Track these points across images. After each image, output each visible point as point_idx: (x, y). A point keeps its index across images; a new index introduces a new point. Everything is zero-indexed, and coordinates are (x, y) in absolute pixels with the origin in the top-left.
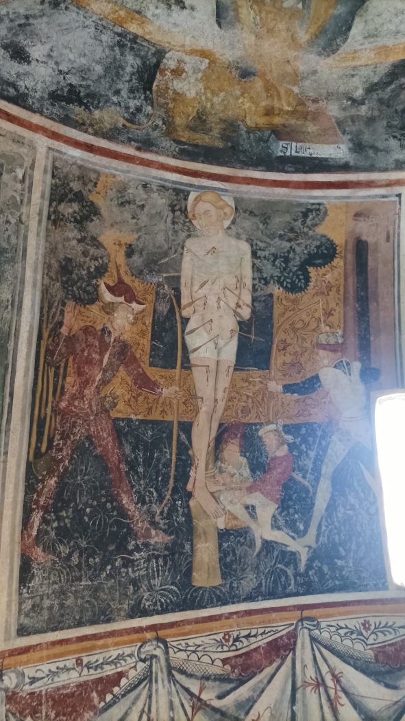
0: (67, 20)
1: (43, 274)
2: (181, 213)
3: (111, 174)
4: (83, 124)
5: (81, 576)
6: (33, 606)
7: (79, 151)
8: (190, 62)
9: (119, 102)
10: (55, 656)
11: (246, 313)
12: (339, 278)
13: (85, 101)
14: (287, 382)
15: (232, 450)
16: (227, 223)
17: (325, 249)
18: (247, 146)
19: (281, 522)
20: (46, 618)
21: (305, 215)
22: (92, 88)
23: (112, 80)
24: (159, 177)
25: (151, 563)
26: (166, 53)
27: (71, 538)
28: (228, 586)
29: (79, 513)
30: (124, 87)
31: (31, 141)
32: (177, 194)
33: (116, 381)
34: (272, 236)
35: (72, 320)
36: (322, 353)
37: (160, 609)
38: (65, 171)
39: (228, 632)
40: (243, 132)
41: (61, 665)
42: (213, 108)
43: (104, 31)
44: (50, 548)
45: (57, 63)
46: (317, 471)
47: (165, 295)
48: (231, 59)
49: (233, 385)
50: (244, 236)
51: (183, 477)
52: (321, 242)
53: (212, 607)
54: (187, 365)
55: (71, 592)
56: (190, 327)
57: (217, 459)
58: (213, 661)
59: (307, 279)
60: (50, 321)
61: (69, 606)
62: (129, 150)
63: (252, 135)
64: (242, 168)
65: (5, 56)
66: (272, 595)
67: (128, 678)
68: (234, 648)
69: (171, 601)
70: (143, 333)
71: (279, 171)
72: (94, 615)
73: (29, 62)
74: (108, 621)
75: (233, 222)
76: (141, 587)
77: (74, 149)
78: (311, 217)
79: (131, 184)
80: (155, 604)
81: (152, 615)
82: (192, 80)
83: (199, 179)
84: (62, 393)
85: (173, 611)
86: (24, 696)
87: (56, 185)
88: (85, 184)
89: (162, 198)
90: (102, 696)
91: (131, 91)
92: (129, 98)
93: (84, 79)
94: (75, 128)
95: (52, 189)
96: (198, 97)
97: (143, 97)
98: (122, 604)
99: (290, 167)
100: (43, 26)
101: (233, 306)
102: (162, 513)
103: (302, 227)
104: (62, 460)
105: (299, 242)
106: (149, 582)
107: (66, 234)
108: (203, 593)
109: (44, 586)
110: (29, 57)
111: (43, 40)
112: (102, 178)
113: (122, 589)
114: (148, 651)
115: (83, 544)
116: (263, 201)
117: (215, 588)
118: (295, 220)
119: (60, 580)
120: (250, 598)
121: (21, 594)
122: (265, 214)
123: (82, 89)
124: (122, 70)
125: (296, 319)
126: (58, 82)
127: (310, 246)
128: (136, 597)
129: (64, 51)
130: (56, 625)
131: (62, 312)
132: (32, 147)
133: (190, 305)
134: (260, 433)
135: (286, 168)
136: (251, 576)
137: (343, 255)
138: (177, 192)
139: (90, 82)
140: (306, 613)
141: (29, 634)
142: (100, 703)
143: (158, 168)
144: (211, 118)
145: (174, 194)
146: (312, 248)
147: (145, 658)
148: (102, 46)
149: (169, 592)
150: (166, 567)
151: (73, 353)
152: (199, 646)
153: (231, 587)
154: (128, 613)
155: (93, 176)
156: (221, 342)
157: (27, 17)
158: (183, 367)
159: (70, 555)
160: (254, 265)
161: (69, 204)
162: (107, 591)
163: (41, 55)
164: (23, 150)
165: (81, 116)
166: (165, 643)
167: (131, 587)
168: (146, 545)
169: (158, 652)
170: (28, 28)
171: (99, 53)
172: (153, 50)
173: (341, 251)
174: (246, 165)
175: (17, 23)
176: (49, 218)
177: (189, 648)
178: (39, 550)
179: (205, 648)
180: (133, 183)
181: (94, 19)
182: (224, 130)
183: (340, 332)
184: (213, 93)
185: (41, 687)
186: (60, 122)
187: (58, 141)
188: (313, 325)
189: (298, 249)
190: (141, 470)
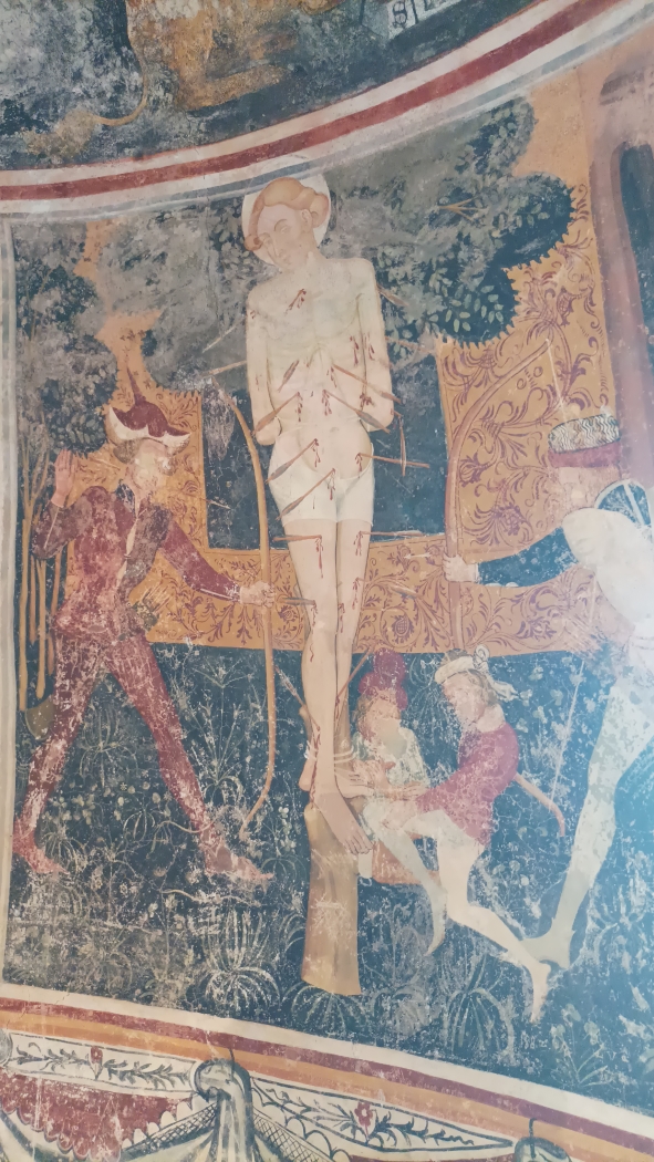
1: (18, 416)
2: (233, 245)
3: (103, 219)
4: (42, 155)
5: (106, 910)
6: (28, 940)
7: (46, 201)
9: (85, 92)
10: (60, 1031)
11: (383, 412)
12: (587, 272)
13: (35, 117)
14: (489, 557)
15: (383, 712)
16: (320, 233)
17: (543, 210)
18: (323, 53)
19: (491, 889)
20: (48, 964)
21: (482, 146)
22: (38, 91)
23: (63, 60)
24: (182, 192)
25: (229, 917)
27: (93, 843)
28: (372, 1003)
29: (106, 802)
30: (82, 62)
32: (220, 211)
33: (153, 579)
34: (414, 226)
35: (69, 481)
36: (566, 474)
37: (238, 1008)
38: (31, 243)
39: (368, 1104)
40: (309, 29)
41: (68, 1049)
42: (239, 13)
44: (57, 853)
46: (576, 773)
47: (220, 409)
49: (371, 572)
50: (357, 248)
51: (292, 760)
52: (531, 196)
53: (336, 1037)
54: (279, 539)
55: (88, 932)
56: (275, 463)
57: (354, 730)
58: (333, 1153)
59: (508, 299)
60: (34, 487)
61: (84, 956)
62: (125, 166)
63: (327, 25)
64: (327, 104)
66: (462, 1054)
67: (175, 1116)
68: (375, 1142)
69: (261, 1001)
70: (189, 487)
71: (402, 71)
72: (125, 983)
74: (147, 1000)
75: (332, 227)
76: (208, 956)
77: (38, 201)
78: (497, 144)
79: (138, 224)
80: (230, 996)
81: (223, 1016)
83: (253, 165)
84: (61, 603)
85: (262, 1020)
86: (9, 1076)
87: (23, 271)
88: (65, 253)
89: (194, 230)
90: (129, 1129)
91: (98, 61)
92: (97, 76)
93: (21, 82)
94: (32, 167)
95: (17, 278)
97: (119, 63)
98: (172, 978)
99: (423, 50)
101: (355, 402)
102: (252, 825)
103: (479, 177)
104: (70, 713)
105: (476, 216)
106: (223, 949)
107: (46, 344)
108: (321, 1004)
109: (45, 912)
112: (91, 233)
113: (175, 951)
114: (215, 1080)
115: (111, 857)
116: (384, 154)
117: (348, 1000)
118: (460, 169)
119: (72, 908)
120: (413, 1045)
121: (11, 916)
122: (393, 182)
123: (24, 101)
124: (71, 34)
125: (494, 402)
127: (506, 216)
128: (197, 972)
130: (63, 980)
131: (51, 471)
133: (270, 418)
134: (439, 676)
135: (416, 58)
136: (420, 996)
137: (588, 208)
138: (218, 206)
139: (32, 83)
140: (542, 1129)
141: (21, 982)
142: (123, 1139)
143: (177, 178)
144: (241, 35)
145: (215, 212)
146: (511, 219)
147: (209, 1091)
148: (26, 12)
149: (258, 981)
150: (255, 930)
151: (73, 535)
152: (309, 1109)
153: (379, 1009)
154: (182, 998)
155: (75, 235)
156: (340, 484)
158: (272, 543)
159: (88, 871)
160: (385, 302)
161: (46, 293)
162: (149, 949)
165: (36, 144)
166: (246, 1078)
167: (191, 952)
168: (222, 881)
169: (234, 1090)
171: (27, 27)
173: (582, 200)
174: (333, 93)
176: (19, 325)
177: (288, 1106)
178: (40, 853)
179: (319, 1118)
180: (141, 220)
182: (272, 43)
183: (608, 412)
185: (35, 1072)
186: (8, 168)
187: (12, 199)
188: (537, 408)
189: (477, 235)
190: (210, 739)
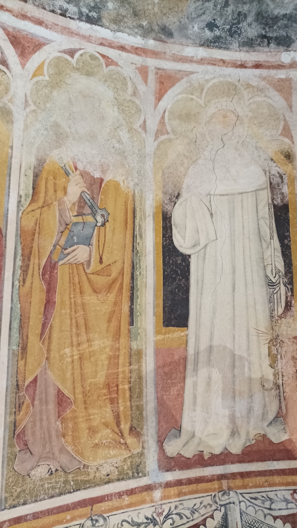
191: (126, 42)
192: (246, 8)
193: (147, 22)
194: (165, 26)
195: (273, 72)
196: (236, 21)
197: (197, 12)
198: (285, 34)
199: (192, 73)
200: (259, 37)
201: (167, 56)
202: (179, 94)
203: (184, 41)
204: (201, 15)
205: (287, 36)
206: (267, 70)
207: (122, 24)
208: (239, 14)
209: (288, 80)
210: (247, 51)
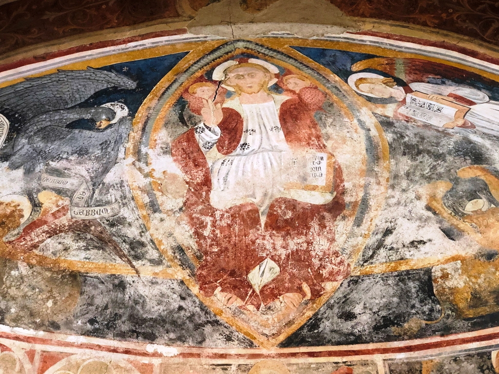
0: (366, 285)
2: (489, 371)
3: (429, 360)
4: (400, 336)
7: (403, 353)
8: (449, 268)
9: (416, 312)
13: (396, 322)
22: (397, 312)
23: (407, 301)
24: (464, 349)
26: (431, 270)
30: (416, 302)
31: (372, 361)
32: (482, 357)
38: (398, 371)
42: (481, 287)
43: (388, 279)
45: (371, 309)
48: (474, 253)
62: (437, 339)
65: (342, 321)
73: (356, 317)
77: (399, 354)
79: (445, 362)
82: (457, 276)
83: (494, 340)
89: (471, 364)
91: (421, 301)
92: (422, 306)
93: (389, 309)
94: (396, 340)
96: (467, 285)
97: (430, 301)
100: (355, 295)
110: (354, 315)
111: (358, 302)
112: (424, 366)
123: (391, 316)
124: (410, 293)
126: (376, 319)
129: (372, 301)
132: (374, 364)
138: (481, 355)
139: (394, 309)
143: (460, 344)
144: (483, 294)
145: (479, 358)
148: (391, 287)
155: (417, 367)
157: (345, 297)
163: (361, 310)
164: (369, 368)
165: (397, 331)
170: (348, 301)
171: (391, 291)
172: (422, 272)
175: (341, 302)
180: (446, 360)
181: (379, 276)
182: (497, 298)
184: (475, 277)
186: (385, 341)
187: (388, 353)
191: (21, 334)
192: (121, 311)
193: (40, 319)
194: (54, 322)
195: (139, 358)
196: (113, 319)
197: (82, 312)
198: (150, 331)
199: (72, 354)
200: (130, 331)
201: (53, 342)
202: (58, 370)
203: (68, 331)
204: (85, 314)
205: (152, 333)
206: (134, 356)
207: (20, 322)
208: (116, 314)
209: (151, 366)
210: (120, 341)
